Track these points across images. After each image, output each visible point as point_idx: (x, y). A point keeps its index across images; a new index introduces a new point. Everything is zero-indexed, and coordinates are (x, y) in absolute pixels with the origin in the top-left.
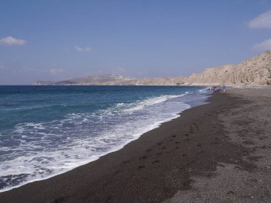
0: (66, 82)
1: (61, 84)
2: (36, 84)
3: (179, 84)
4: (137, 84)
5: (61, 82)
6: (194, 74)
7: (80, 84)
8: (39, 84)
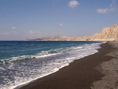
0: (38, 39)
1: (36, 40)
2: (26, 40)
3: (87, 40)
4: (68, 40)
5: (36, 39)
6: (96, 34)
7: (44, 40)
8: (27, 40)
